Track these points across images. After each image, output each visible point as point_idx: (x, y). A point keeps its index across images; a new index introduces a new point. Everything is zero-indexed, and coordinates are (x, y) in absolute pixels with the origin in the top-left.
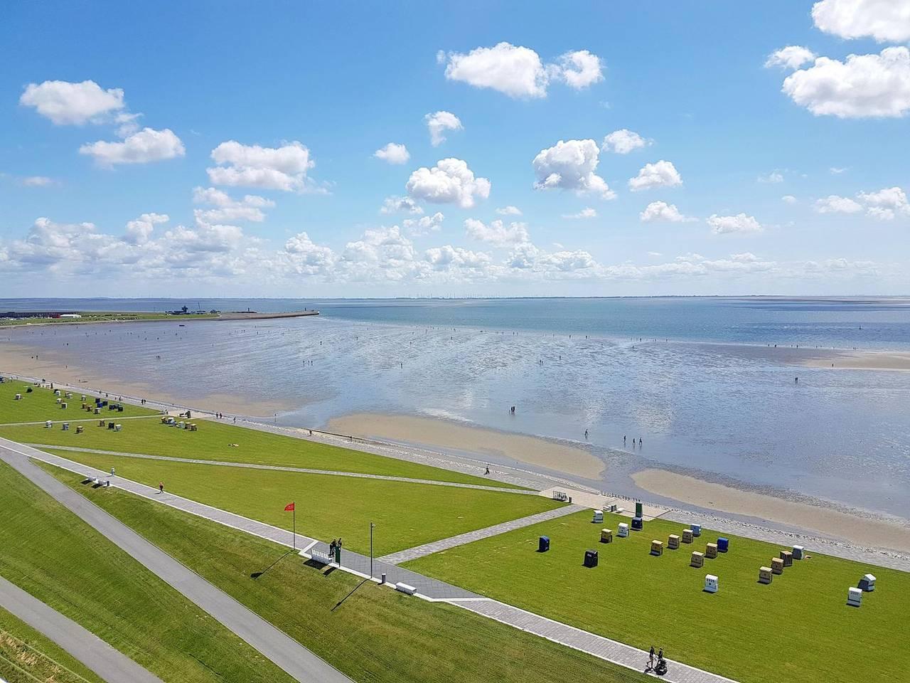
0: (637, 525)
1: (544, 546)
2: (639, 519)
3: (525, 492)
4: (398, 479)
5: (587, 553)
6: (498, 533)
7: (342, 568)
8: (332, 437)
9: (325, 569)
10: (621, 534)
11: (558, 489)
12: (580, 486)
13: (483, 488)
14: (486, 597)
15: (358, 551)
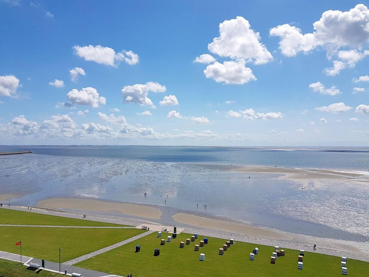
0: (174, 236)
1: (138, 249)
2: (175, 234)
3: (130, 227)
4: (72, 227)
5: (155, 250)
6: (118, 246)
7: (45, 269)
8: (39, 210)
9: (37, 270)
10: (168, 241)
11: (144, 225)
12: (152, 223)
13: (112, 227)
14: (113, 274)
15: (53, 261)
